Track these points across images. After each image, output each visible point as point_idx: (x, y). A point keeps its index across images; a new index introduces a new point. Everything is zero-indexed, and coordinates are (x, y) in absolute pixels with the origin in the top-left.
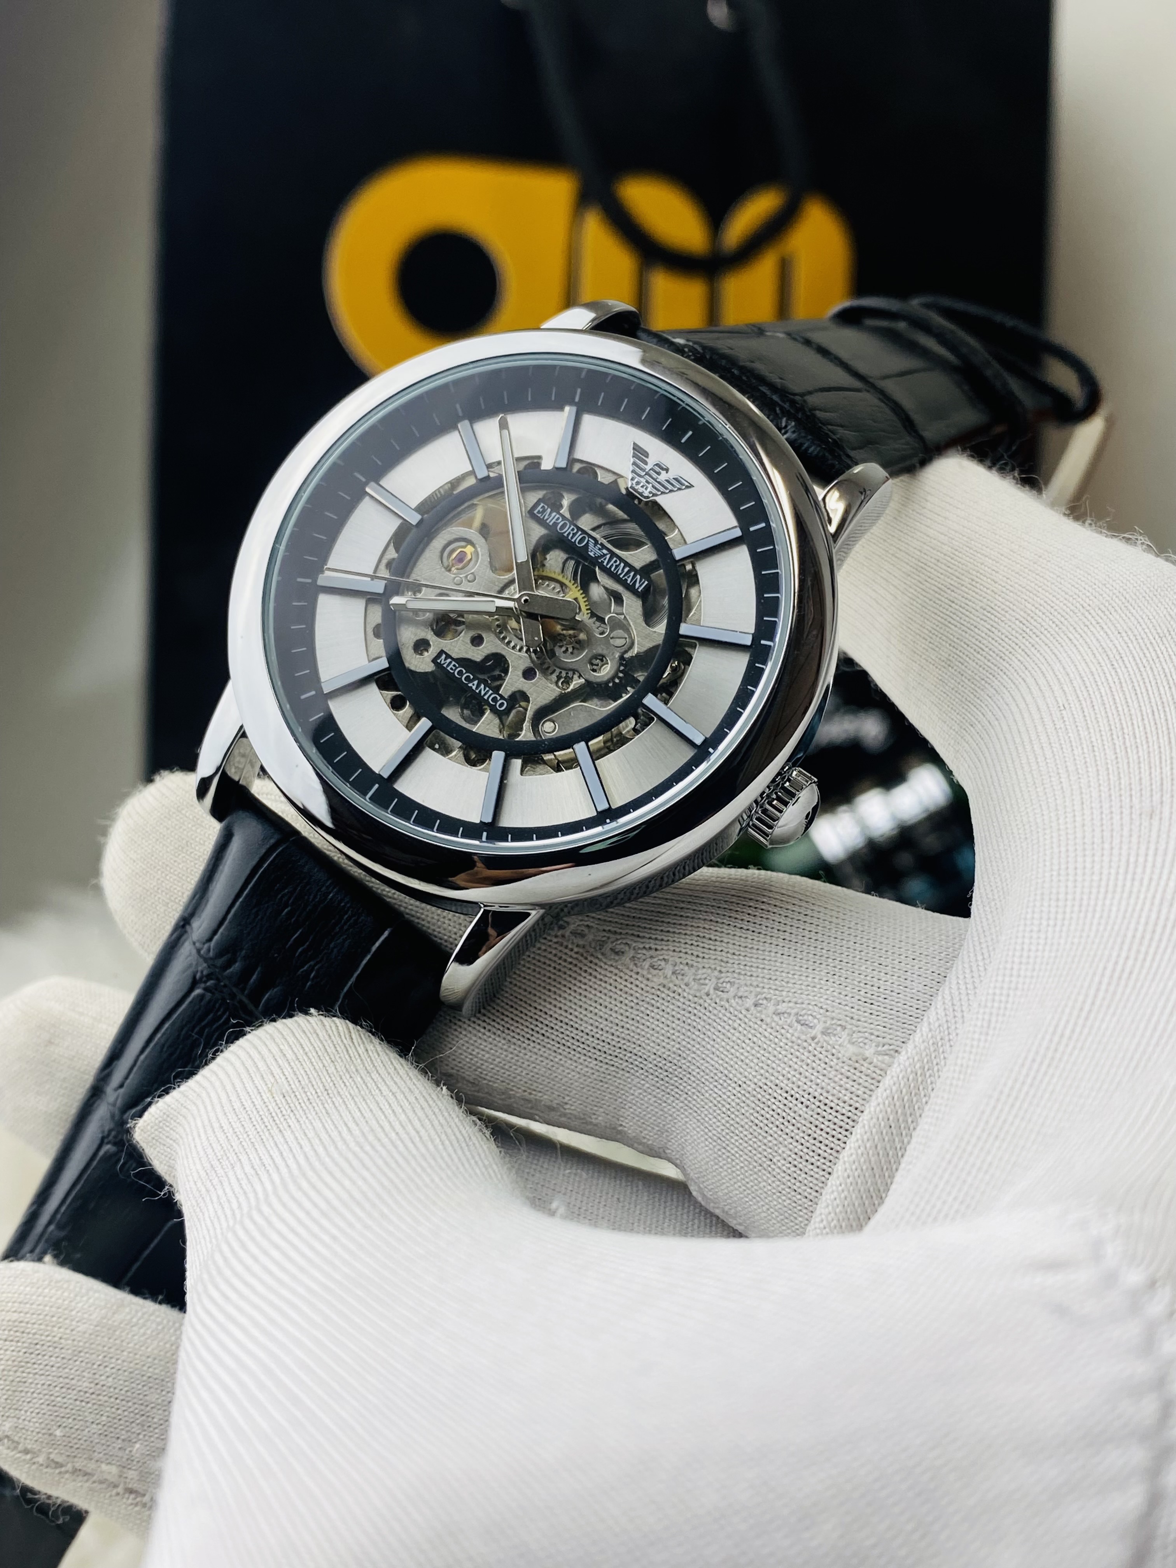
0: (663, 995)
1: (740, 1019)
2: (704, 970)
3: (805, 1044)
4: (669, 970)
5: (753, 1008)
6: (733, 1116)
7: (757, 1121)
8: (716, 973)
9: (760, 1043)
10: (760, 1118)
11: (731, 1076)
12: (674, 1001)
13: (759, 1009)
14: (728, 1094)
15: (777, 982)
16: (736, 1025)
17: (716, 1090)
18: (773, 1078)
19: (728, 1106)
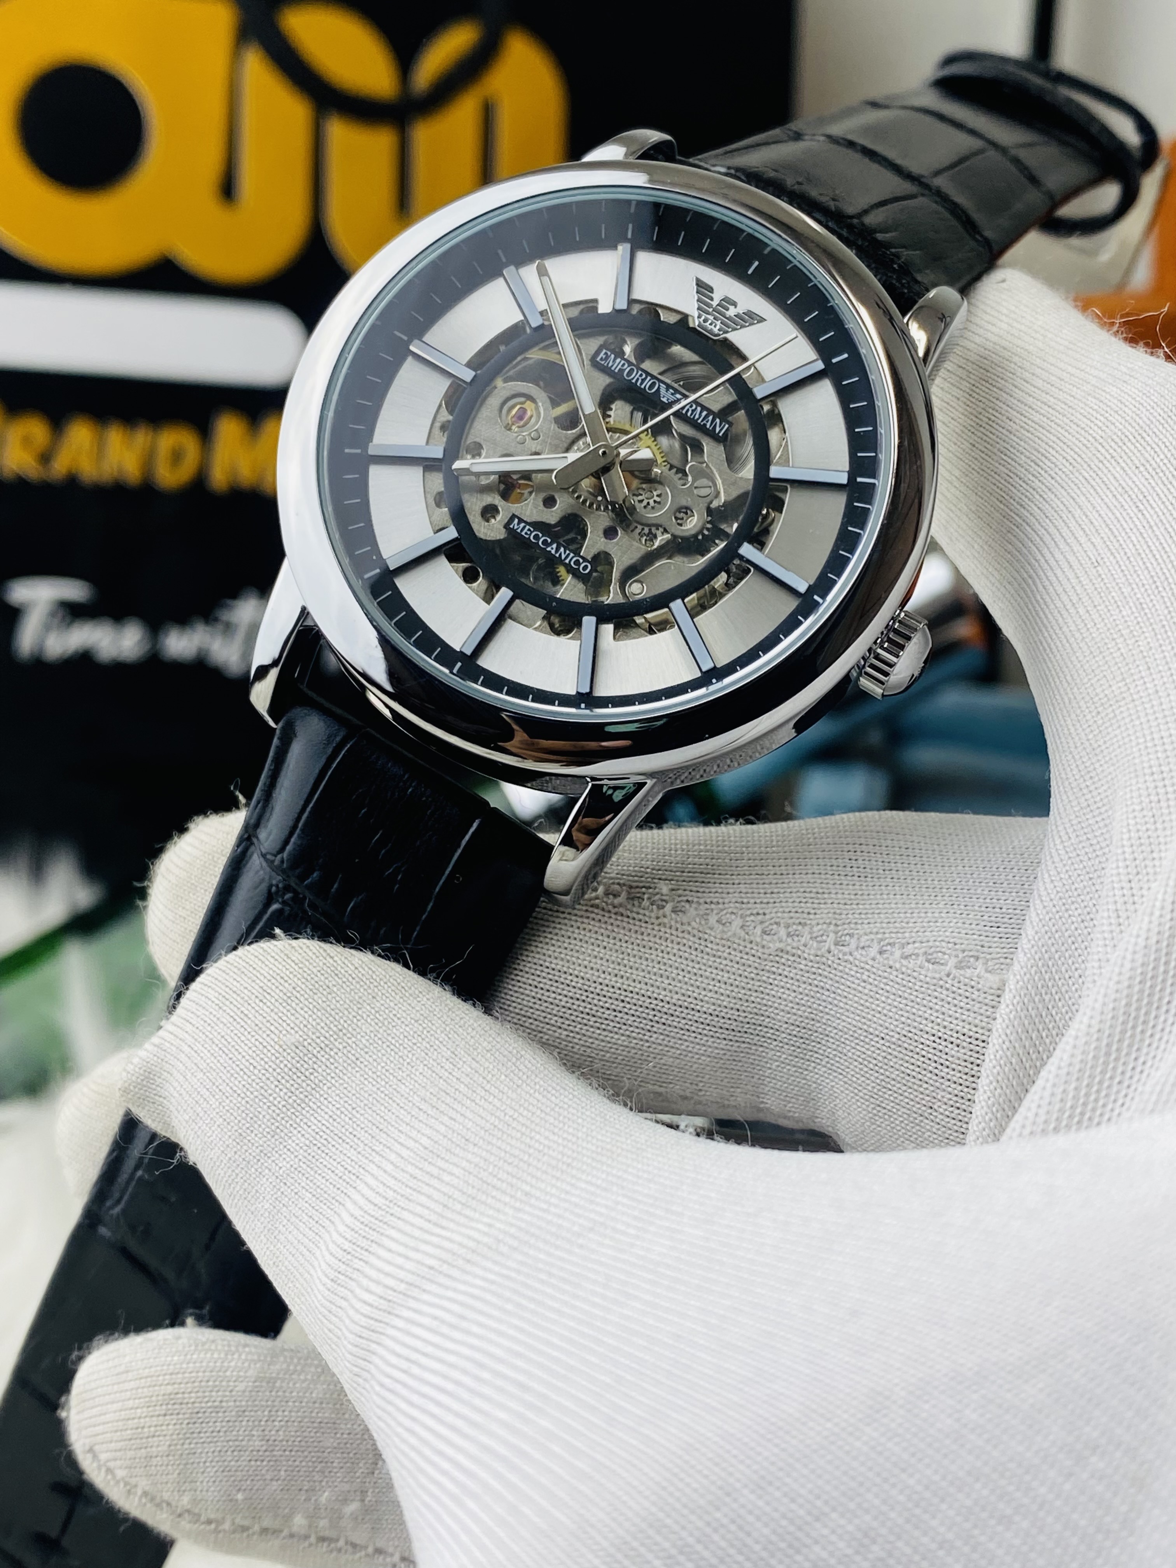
0: (783, 960)
1: (868, 971)
2: (820, 927)
3: (941, 983)
4: (783, 932)
5: (878, 956)
6: (882, 1071)
7: (908, 1071)
8: (832, 927)
9: (894, 990)
10: (912, 1067)
11: (871, 1030)
12: (795, 965)
13: (885, 956)
14: (873, 1049)
15: (896, 925)
16: (865, 977)
17: (858, 1047)
18: (916, 1024)
19: (875, 1062)
